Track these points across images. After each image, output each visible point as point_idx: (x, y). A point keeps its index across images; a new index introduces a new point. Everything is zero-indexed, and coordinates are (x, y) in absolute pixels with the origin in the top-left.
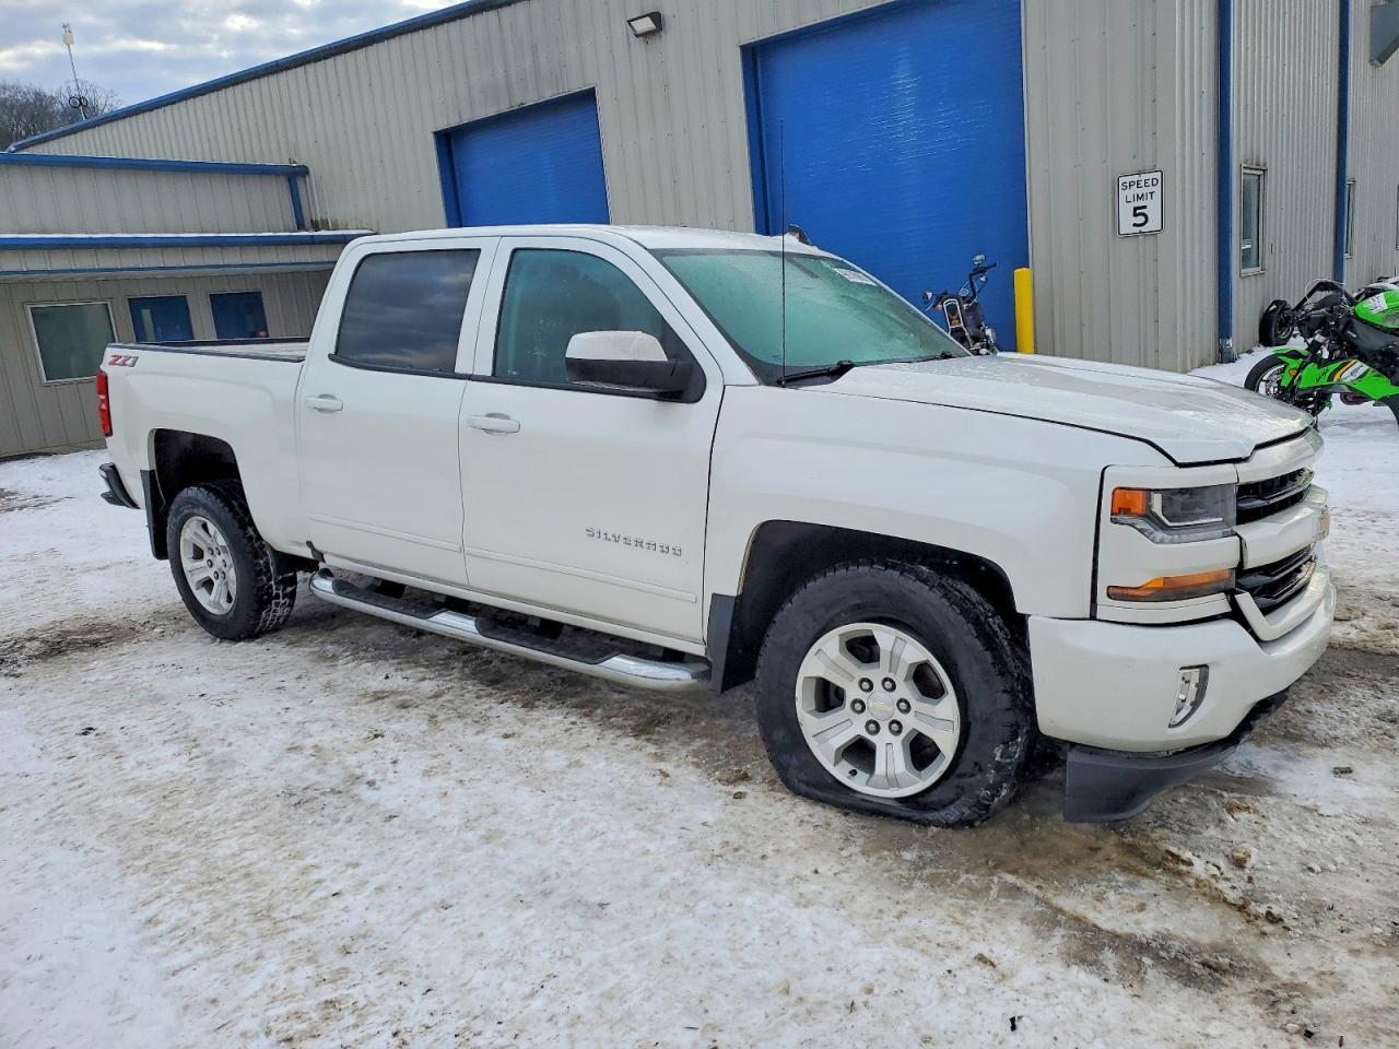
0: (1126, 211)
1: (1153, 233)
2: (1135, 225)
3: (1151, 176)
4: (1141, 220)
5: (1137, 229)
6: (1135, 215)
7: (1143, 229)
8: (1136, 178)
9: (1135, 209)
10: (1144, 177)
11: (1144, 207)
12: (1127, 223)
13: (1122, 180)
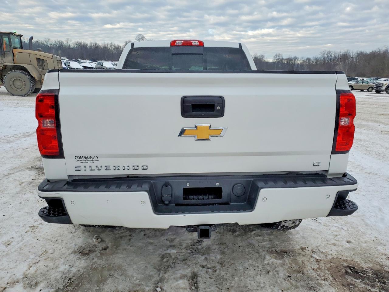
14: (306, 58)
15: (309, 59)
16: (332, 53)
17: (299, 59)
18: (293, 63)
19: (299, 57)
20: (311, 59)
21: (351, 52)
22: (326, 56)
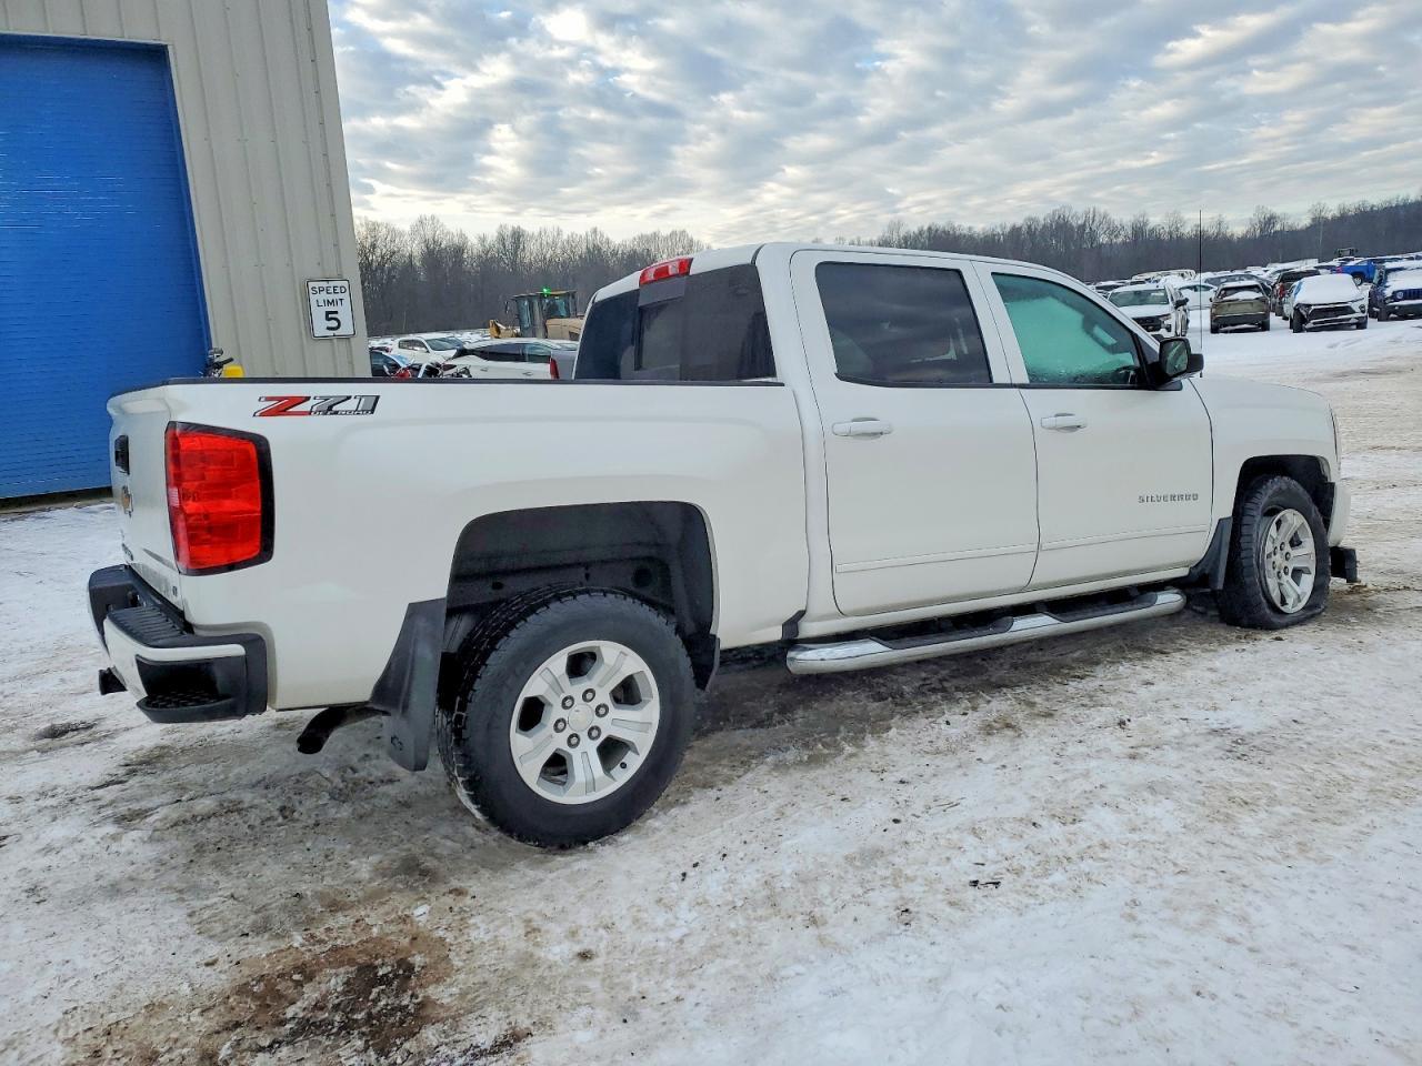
0: (318, 314)
1: (347, 338)
2: (329, 328)
3: (339, 284)
4: (334, 324)
5: (331, 333)
6: (328, 319)
7: (336, 332)
8: (324, 284)
9: (328, 313)
10: (332, 284)
11: (336, 312)
12: (321, 326)
13: (311, 285)
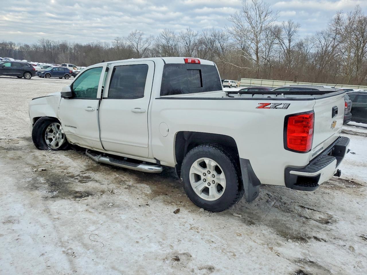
14: (24, 44)
15: (27, 46)
16: (50, 42)
17: (16, 45)
18: (9, 49)
19: (15, 43)
20: (30, 45)
21: (68, 42)
22: (45, 45)
